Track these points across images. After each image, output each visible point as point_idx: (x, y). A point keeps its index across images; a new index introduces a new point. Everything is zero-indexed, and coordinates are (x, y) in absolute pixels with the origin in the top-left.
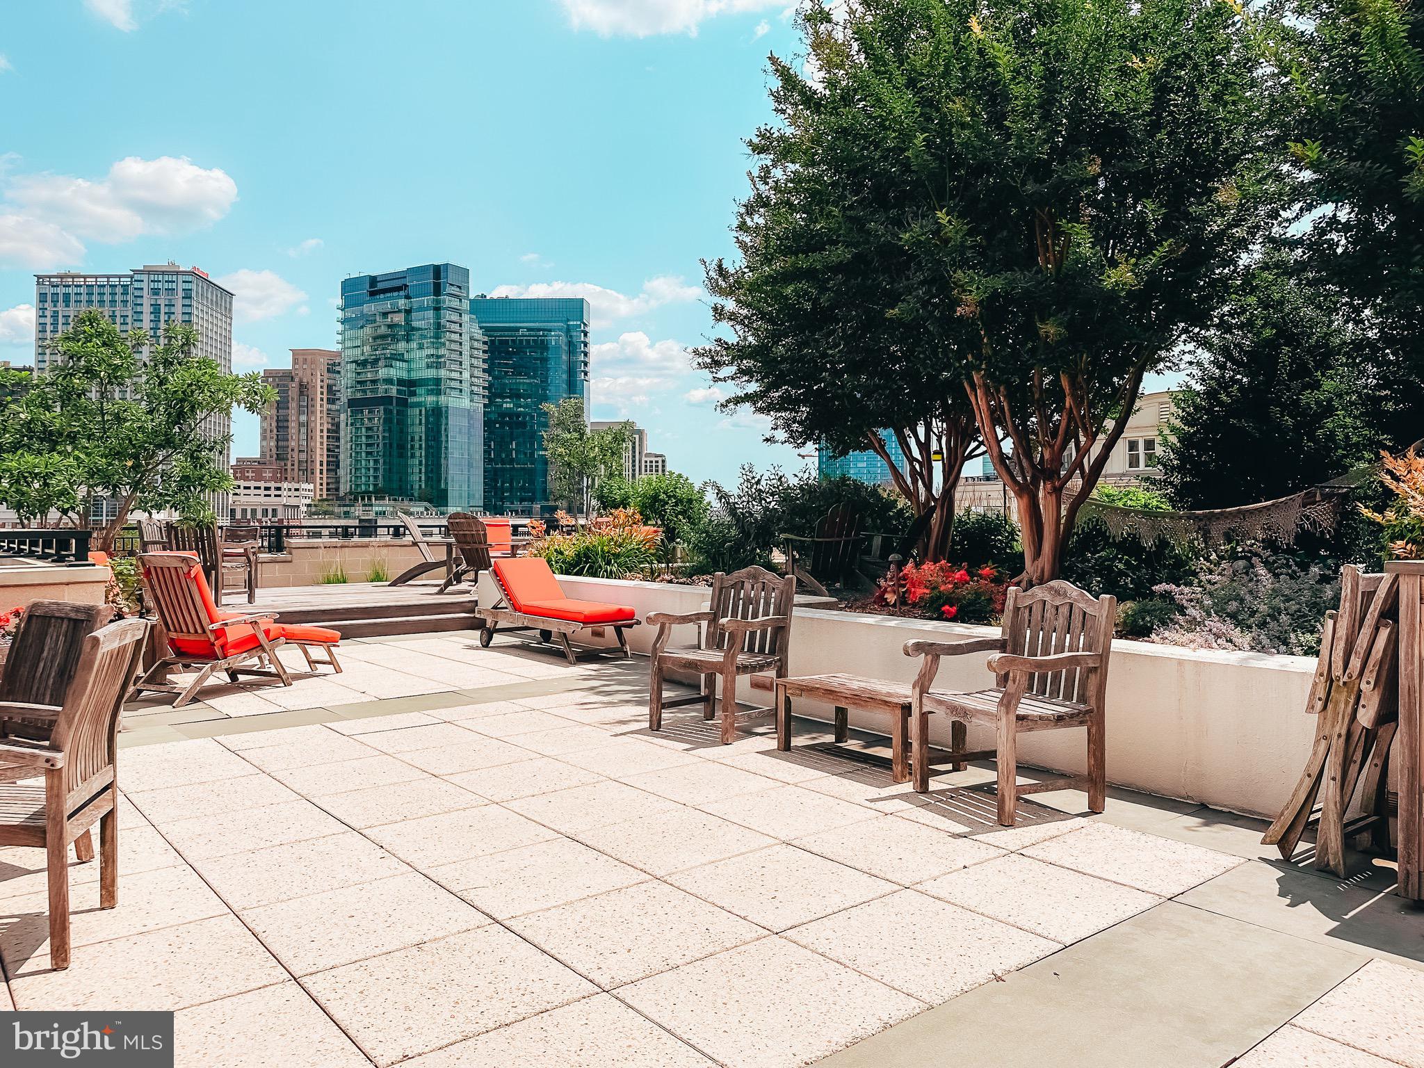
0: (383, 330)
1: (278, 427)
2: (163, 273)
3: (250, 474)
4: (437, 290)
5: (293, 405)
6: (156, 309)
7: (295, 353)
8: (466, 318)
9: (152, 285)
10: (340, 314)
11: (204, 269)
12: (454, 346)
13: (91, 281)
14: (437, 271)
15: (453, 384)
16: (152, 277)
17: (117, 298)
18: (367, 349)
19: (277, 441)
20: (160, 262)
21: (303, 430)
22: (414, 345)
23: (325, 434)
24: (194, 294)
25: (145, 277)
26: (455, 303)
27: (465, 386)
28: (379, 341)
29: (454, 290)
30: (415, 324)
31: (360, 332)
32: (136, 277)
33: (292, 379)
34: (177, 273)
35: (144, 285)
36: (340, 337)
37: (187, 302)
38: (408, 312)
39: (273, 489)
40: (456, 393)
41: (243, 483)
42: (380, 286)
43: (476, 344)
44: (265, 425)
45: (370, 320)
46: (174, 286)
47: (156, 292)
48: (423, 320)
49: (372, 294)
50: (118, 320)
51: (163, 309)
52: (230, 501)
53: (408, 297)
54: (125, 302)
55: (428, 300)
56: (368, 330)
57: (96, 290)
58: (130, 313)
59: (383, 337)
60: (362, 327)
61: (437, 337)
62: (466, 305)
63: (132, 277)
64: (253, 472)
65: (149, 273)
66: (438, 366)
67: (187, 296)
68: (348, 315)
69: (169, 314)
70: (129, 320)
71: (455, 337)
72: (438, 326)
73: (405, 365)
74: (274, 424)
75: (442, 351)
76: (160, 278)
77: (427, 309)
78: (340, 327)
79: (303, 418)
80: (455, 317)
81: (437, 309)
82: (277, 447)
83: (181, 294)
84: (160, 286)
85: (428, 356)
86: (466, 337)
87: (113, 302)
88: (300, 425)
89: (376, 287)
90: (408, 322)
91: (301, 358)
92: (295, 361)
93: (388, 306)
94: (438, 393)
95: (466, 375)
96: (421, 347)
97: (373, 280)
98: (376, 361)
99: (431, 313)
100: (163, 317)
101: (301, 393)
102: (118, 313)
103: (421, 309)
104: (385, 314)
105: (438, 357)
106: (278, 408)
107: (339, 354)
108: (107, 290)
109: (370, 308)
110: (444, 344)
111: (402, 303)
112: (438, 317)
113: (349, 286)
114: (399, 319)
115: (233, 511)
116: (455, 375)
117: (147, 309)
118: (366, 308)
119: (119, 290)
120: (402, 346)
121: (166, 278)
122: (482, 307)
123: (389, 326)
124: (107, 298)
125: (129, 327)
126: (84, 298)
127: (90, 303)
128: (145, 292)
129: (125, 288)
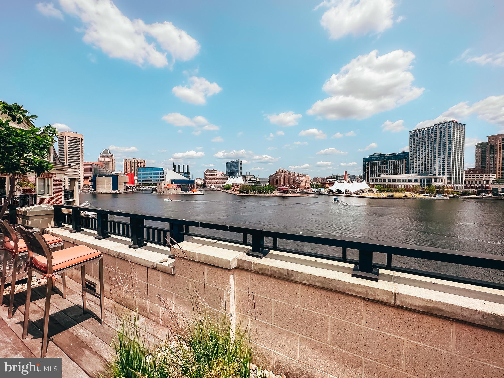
1: (482, 159)
2: (443, 123)
3: (471, 172)
5: (488, 152)
6: (440, 133)
9: (439, 127)
13: (423, 130)
17: (430, 132)
19: (482, 162)
21: (492, 159)
23: (501, 159)
24: (452, 127)
25: (437, 126)
33: (488, 145)
34: (447, 123)
35: (437, 128)
37: (450, 129)
39: (472, 176)
41: (468, 175)
46: (446, 126)
47: (441, 129)
51: (442, 133)
52: (464, 179)
54: (432, 133)
57: (424, 132)
58: (433, 135)
63: (434, 126)
64: (472, 171)
65: (438, 124)
67: (450, 127)
69: (444, 133)
70: (433, 137)
76: (442, 125)
79: (492, 155)
82: (482, 164)
83: (448, 127)
84: (442, 127)
87: (429, 134)
88: (491, 157)
91: (491, 138)
92: (489, 139)
100: (442, 134)
101: (491, 148)
102: (430, 136)
106: (482, 154)
108: (427, 131)
115: (465, 182)
117: (438, 133)
119: (430, 130)
121: (443, 124)
124: (427, 133)
125: (433, 139)
126: (421, 134)
127: (423, 135)
128: (437, 129)
129: (432, 129)
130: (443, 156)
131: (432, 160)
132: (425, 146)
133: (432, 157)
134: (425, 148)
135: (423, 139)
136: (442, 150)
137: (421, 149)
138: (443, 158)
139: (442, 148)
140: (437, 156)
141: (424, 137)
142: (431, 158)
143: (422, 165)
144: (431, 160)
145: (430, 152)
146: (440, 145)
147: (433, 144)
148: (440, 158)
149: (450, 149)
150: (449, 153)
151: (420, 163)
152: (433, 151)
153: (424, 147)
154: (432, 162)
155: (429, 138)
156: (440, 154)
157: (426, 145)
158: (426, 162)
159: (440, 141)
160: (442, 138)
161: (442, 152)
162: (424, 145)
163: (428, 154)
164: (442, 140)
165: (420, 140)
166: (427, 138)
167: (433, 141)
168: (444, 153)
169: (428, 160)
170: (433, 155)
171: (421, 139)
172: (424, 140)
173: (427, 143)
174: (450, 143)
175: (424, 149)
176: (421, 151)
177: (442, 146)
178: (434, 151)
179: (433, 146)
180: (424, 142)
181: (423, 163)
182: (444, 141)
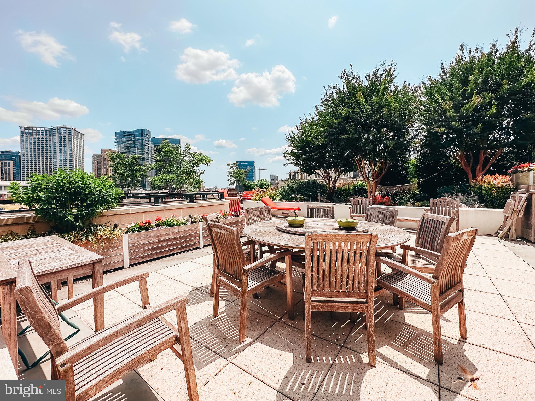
0: (128, 145)
1: (98, 169)
2: (62, 128)
4: (142, 136)
5: (102, 163)
6: (60, 138)
7: (103, 150)
8: (150, 142)
9: (59, 131)
10: (115, 141)
11: (75, 127)
12: (147, 149)
13: (38, 129)
14: (142, 131)
15: (147, 158)
16: (59, 129)
17: (47, 134)
18: (123, 149)
19: (98, 172)
20: (61, 125)
21: (105, 169)
22: (136, 149)
23: (111, 170)
24: (72, 134)
25: (56, 129)
26: (147, 139)
27: (150, 159)
28: (126, 148)
29: (147, 136)
30: (137, 144)
31: (121, 145)
32: (54, 129)
33: (101, 156)
34: (67, 128)
35: (56, 131)
36: (115, 146)
37: (70, 136)
38: (134, 141)
40: (147, 161)
42: (126, 134)
43: (153, 149)
44: (94, 168)
45: (124, 142)
46: (66, 131)
47: (60, 133)
48: (138, 143)
49: (124, 136)
50: (48, 140)
51: (62, 137)
53: (134, 137)
54: (50, 135)
55: (140, 138)
56: (123, 145)
57: (40, 131)
58: (52, 138)
59: (127, 147)
60: (122, 144)
61: (142, 147)
62: (150, 139)
63: (52, 129)
65: (58, 128)
66: (143, 154)
67: (70, 134)
68: (118, 141)
69: (65, 139)
70: (52, 140)
71: (147, 147)
72: (143, 144)
73: (134, 153)
74: (97, 168)
75: (144, 150)
76: (61, 129)
77: (140, 140)
78: (115, 144)
79: (105, 166)
80: (147, 142)
81: (142, 140)
82: (98, 174)
83: (68, 134)
84: (61, 131)
85: (140, 152)
86: (150, 147)
88: (104, 168)
89: (125, 134)
90: (134, 143)
91: (104, 151)
92: (102, 152)
93: (129, 139)
94: (143, 160)
95: (150, 156)
96: (138, 149)
97: (124, 133)
98: (126, 152)
99: (141, 141)
100: (63, 140)
101: (104, 160)
102: (48, 138)
103: (138, 140)
104: (128, 141)
105: (143, 152)
106: (97, 164)
107: (115, 150)
108: (44, 132)
109: (124, 139)
110: (144, 149)
111: (133, 138)
112: (143, 142)
113: (118, 134)
114: (132, 142)
116: (147, 156)
117: (57, 137)
118: (123, 139)
119: (48, 132)
120: (133, 149)
122: (153, 140)
123: (129, 144)
124: (44, 134)
125: (52, 142)
126: (37, 133)
127: (38, 135)
128: (57, 133)
129: (50, 132)
130: (64, 162)
131: (52, 166)
132: (43, 149)
133: (52, 162)
134: (43, 151)
135: (39, 140)
136: (63, 156)
137: (37, 151)
138: (65, 164)
139: (63, 154)
140: (58, 162)
141: (40, 138)
142: (51, 164)
143: (40, 170)
144: (50, 166)
145: (48, 156)
146: (61, 150)
147: (52, 148)
148: (61, 164)
149: (71, 156)
150: (71, 160)
151: (37, 168)
152: (52, 156)
153: (41, 150)
154: (52, 168)
155: (46, 140)
156: (61, 160)
157: (43, 147)
158: (45, 168)
159: (60, 146)
160: (62, 144)
161: (63, 158)
162: (41, 148)
163: (47, 159)
164: (62, 146)
165: (35, 141)
166: (44, 140)
167: (52, 144)
168: (65, 159)
169: (47, 165)
170: (52, 160)
171: (36, 139)
172: (40, 142)
173: (44, 146)
174: (71, 150)
175: (41, 152)
176: (37, 154)
177: (63, 152)
178: (54, 156)
179: (52, 150)
180: (40, 144)
181: (41, 168)
182: (65, 147)
